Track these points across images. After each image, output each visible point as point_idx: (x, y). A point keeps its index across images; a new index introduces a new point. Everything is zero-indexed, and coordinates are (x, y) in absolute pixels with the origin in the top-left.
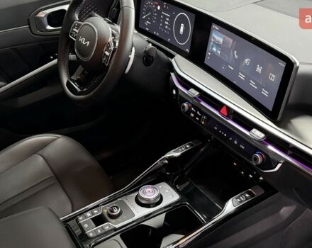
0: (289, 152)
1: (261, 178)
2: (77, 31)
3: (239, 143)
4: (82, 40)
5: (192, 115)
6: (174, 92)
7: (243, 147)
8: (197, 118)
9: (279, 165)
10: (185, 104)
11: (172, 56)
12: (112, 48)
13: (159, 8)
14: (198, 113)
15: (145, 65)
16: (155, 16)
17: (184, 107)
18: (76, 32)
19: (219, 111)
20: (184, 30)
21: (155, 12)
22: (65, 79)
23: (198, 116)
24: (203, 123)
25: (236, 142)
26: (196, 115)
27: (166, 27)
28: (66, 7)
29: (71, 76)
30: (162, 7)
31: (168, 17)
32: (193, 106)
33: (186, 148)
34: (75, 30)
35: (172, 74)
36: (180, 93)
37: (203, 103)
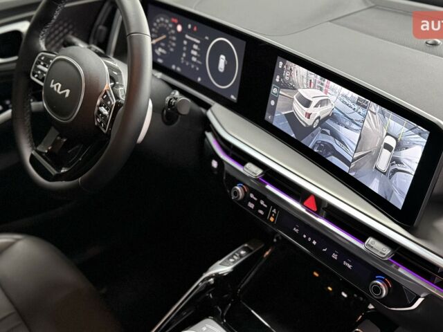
0: (438, 279)
1: (371, 307)
2: (46, 70)
3: (341, 258)
4: (57, 87)
5: (251, 205)
6: (215, 164)
7: (350, 266)
8: (261, 212)
9: (420, 301)
10: (238, 188)
11: (208, 107)
12: (114, 102)
13: (179, 28)
14: (262, 202)
15: (166, 123)
16: (173, 41)
17: (236, 193)
18: (43, 72)
19: (302, 203)
20: (226, 66)
21: (172, 35)
22: (27, 152)
23: (262, 208)
24: (272, 219)
25: (335, 256)
26: (258, 206)
27: (194, 59)
28: (24, 27)
29: (36, 146)
30: (184, 27)
31: (196, 44)
32: (252, 190)
33: (241, 256)
34: (40, 67)
35: (209, 136)
36: (226, 168)
37: (269, 187)
